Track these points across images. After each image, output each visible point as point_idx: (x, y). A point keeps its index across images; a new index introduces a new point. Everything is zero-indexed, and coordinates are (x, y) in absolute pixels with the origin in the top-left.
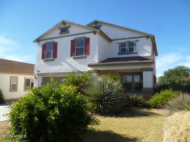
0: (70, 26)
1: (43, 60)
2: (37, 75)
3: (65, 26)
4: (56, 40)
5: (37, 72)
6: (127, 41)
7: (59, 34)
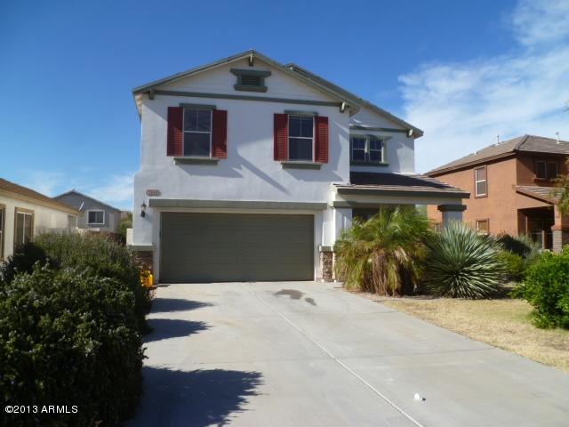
0: (269, 74)
1: (171, 159)
2: (150, 205)
3: (251, 68)
4: (221, 105)
5: (149, 195)
6: (369, 135)
7: (233, 89)
